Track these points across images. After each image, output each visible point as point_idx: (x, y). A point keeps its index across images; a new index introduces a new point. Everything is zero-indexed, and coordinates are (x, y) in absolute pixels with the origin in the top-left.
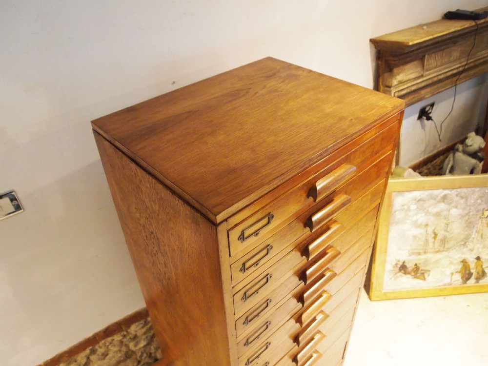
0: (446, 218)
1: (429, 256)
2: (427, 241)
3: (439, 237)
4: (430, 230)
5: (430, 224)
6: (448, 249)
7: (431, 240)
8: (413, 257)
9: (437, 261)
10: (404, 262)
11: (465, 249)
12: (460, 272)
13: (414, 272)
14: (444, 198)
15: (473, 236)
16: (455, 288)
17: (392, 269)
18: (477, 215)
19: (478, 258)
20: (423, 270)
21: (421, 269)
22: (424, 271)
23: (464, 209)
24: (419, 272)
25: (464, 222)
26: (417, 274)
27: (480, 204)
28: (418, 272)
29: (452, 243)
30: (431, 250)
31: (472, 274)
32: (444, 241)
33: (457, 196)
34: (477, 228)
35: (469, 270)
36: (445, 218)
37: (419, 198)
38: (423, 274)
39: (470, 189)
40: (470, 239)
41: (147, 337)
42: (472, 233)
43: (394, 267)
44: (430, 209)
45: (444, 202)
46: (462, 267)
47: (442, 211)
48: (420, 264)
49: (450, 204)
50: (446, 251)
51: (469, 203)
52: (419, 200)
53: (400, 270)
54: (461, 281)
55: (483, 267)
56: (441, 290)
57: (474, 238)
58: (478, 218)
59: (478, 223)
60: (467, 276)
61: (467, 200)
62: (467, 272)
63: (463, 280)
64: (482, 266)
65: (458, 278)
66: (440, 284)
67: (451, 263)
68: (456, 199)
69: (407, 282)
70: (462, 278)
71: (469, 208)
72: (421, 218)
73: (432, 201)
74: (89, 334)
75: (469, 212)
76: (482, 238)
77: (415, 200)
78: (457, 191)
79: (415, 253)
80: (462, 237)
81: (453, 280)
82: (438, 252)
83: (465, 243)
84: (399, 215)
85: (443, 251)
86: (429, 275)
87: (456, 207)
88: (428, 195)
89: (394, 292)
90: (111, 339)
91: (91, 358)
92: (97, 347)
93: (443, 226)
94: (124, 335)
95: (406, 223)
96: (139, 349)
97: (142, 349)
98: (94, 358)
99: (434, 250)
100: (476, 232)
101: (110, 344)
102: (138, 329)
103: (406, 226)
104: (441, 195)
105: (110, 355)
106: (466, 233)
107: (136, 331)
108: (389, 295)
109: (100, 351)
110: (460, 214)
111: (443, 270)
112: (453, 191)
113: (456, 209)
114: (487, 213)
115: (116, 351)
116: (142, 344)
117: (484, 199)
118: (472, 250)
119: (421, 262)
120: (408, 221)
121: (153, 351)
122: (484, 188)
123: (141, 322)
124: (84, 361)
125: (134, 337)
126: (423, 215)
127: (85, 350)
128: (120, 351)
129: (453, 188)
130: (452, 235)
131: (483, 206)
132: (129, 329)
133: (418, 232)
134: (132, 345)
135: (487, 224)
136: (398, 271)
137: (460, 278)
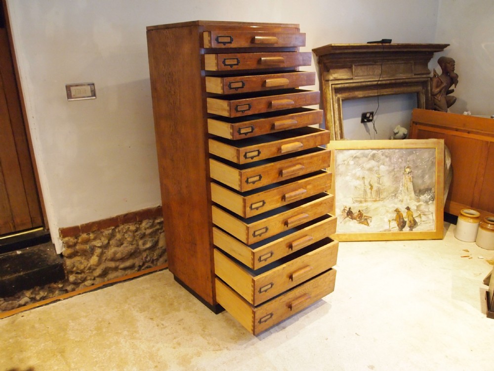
0: (377, 172)
1: (369, 204)
2: (365, 191)
3: (375, 188)
4: (367, 183)
5: (366, 177)
6: (383, 199)
7: (369, 191)
8: (356, 204)
9: (376, 209)
10: (350, 208)
11: (396, 200)
12: (395, 220)
13: (359, 218)
14: (373, 156)
15: (401, 189)
16: (394, 234)
17: (341, 214)
18: (400, 171)
19: (408, 209)
20: (366, 216)
21: (364, 215)
23: (390, 166)
24: (363, 218)
25: (391, 176)
26: (361, 219)
27: (401, 163)
28: (361, 218)
29: (385, 194)
31: (406, 222)
32: (379, 192)
33: (383, 155)
34: (402, 182)
35: (403, 219)
36: (377, 173)
37: (355, 156)
38: (366, 219)
39: (391, 150)
40: (399, 191)
41: (152, 240)
42: (400, 186)
44: (364, 165)
45: (373, 160)
46: (396, 216)
47: (373, 167)
48: (362, 210)
49: (378, 161)
50: (382, 201)
51: (392, 161)
53: (348, 215)
54: (397, 228)
55: (414, 217)
56: (382, 234)
57: (401, 191)
58: (402, 174)
59: (403, 179)
60: (402, 225)
61: (390, 159)
62: (402, 220)
63: (399, 228)
64: (412, 216)
65: (394, 224)
66: (381, 230)
67: (387, 212)
68: (382, 157)
69: (354, 227)
70: (398, 226)
71: (393, 165)
72: (359, 172)
73: (365, 159)
74: (114, 214)
75: (394, 169)
76: (408, 191)
77: (352, 157)
78: (382, 152)
79: (358, 201)
80: (392, 189)
81: (391, 228)
82: (375, 201)
83: (396, 194)
84: (341, 169)
85: (379, 200)
86: (371, 222)
87: (384, 164)
88: (361, 154)
89: (345, 235)
90: (128, 226)
91: (111, 242)
92: (117, 230)
93: (376, 179)
94: (137, 228)
95: (347, 175)
96: (145, 250)
97: (148, 251)
98: (112, 242)
99: (372, 200)
100: (402, 185)
101: (126, 232)
102: (147, 226)
103: (348, 178)
104: (371, 154)
105: (124, 245)
106: (394, 186)
107: (145, 229)
108: (341, 237)
109: (118, 236)
110: (387, 170)
111: (382, 217)
112: (380, 151)
113: (384, 166)
114: (408, 170)
115: (129, 241)
116: (148, 245)
117: (403, 159)
118: (402, 201)
119: (363, 209)
120: (349, 174)
121: (155, 258)
122: (402, 150)
123: (150, 221)
124: (106, 242)
125: (143, 236)
126: (360, 169)
127: (109, 227)
128: (132, 244)
129: (379, 149)
130: (384, 187)
131: (404, 164)
132: (141, 224)
133: (358, 183)
134: (141, 242)
135: (410, 179)
136: (346, 216)
137: (396, 225)
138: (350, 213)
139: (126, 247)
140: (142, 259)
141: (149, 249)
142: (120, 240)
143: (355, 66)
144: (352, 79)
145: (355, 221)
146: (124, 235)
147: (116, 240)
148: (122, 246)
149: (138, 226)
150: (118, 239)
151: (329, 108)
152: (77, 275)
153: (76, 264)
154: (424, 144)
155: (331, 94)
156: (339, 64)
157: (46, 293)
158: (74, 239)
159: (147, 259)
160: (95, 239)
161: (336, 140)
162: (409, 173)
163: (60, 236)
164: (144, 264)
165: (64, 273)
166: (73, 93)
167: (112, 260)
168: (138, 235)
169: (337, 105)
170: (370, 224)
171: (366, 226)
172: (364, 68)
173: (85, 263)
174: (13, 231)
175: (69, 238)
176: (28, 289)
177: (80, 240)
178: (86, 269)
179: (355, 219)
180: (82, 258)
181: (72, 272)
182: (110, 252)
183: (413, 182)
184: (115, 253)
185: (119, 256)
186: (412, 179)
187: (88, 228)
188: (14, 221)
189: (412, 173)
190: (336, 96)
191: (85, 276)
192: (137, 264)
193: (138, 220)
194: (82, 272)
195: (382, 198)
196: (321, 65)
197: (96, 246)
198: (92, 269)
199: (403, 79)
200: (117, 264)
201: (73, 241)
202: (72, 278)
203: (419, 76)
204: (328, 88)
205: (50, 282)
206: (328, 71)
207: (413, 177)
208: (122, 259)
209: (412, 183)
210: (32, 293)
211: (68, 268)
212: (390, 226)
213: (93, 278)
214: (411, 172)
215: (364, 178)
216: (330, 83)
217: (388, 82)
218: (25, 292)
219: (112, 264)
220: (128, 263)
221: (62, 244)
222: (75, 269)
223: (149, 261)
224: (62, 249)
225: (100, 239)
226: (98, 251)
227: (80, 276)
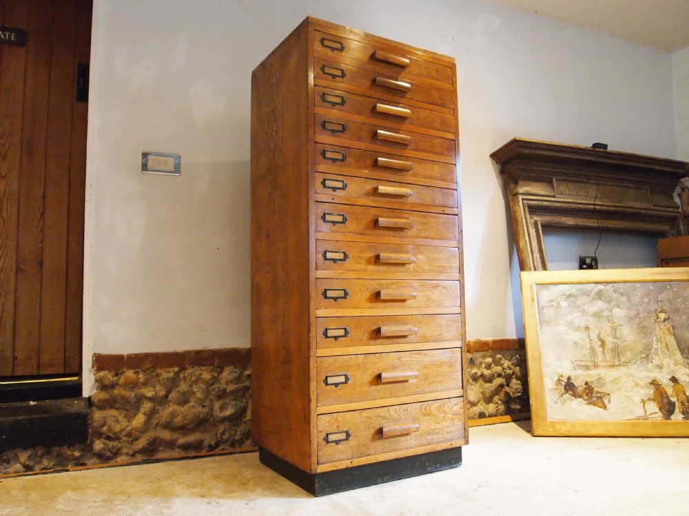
0: (609, 319)
1: (602, 372)
2: (592, 350)
3: (609, 345)
4: (594, 336)
5: (590, 326)
6: (626, 364)
7: (599, 350)
8: (580, 372)
9: (616, 380)
10: (569, 378)
11: (650, 365)
12: (654, 400)
13: (587, 395)
14: (600, 294)
15: (655, 347)
16: (654, 425)
17: (555, 387)
18: (650, 317)
19: (674, 380)
20: (600, 393)
21: (596, 389)
22: (602, 395)
23: (629, 309)
24: (594, 395)
25: (635, 326)
26: (591, 397)
27: (648, 304)
28: (591, 394)
29: (628, 355)
30: (602, 364)
31: (674, 403)
32: (617, 352)
33: (615, 291)
34: (656, 335)
35: (668, 397)
36: (609, 321)
37: (568, 293)
38: (600, 398)
39: (628, 284)
40: (653, 351)
41: (236, 405)
42: (652, 341)
43: (556, 384)
44: (586, 308)
45: (600, 299)
46: (655, 392)
47: (602, 311)
48: (591, 382)
49: (609, 302)
50: (624, 366)
51: (633, 302)
52: (569, 296)
53: (567, 390)
54: (660, 414)
56: (634, 425)
57: (657, 349)
58: (653, 322)
59: (656, 329)
60: (668, 409)
61: (629, 298)
62: (666, 401)
63: (663, 414)
65: (653, 407)
66: (630, 417)
67: (637, 385)
68: (615, 296)
69: (579, 410)
70: (660, 410)
71: (636, 308)
72: (578, 318)
73: (585, 298)
75: (638, 314)
76: (668, 350)
77: (564, 295)
78: (613, 287)
79: (582, 366)
80: (640, 347)
81: (648, 413)
82: (613, 366)
83: (647, 356)
84: (548, 313)
85: (619, 365)
86: (609, 402)
87: (619, 307)
88: (579, 290)
89: (564, 423)
90: (200, 372)
91: (170, 396)
92: (182, 376)
93: (609, 330)
94: (214, 377)
95: (559, 324)
96: (224, 419)
97: (227, 423)
98: (173, 396)
99: (606, 364)
100: (657, 340)
101: (196, 382)
102: (230, 377)
103: (560, 328)
104: (596, 290)
105: (190, 404)
106: (644, 341)
107: (227, 384)
108: (557, 427)
109: (183, 387)
110: (626, 316)
111: (628, 394)
112: (609, 286)
113: (619, 309)
114: (662, 316)
115: (199, 399)
116: (229, 412)
117: (651, 297)
118: (660, 367)
119: (592, 379)
120: (562, 322)
121: (238, 437)
122: (646, 284)
123: (236, 370)
124: (162, 393)
125: (222, 395)
126: (579, 314)
127: (170, 366)
128: (203, 406)
129: (607, 283)
130: (625, 344)
131: (653, 307)
132: (220, 373)
133: (579, 336)
134: (217, 405)
135: (669, 330)
136: (563, 390)
137: (657, 410)
138: (569, 387)
139: (193, 407)
140: (216, 435)
141: (230, 419)
142: (184, 394)
143: (557, 180)
144: (554, 197)
145: (581, 399)
146: (191, 386)
147: (179, 391)
148: (186, 406)
149: (216, 375)
150: (182, 391)
151: (521, 232)
152: (107, 441)
153: (109, 421)
154: (682, 273)
155: (522, 211)
156: (532, 175)
157: (52, 464)
158: (113, 377)
159: (224, 437)
160: (146, 384)
161: (535, 270)
162: (665, 320)
163: (93, 367)
164: (217, 445)
165: (87, 432)
166: (150, 163)
167: (167, 426)
168: (213, 390)
169: (534, 230)
170: (609, 406)
171: (602, 410)
172: (571, 186)
173: (123, 423)
174: (35, 372)
175: (107, 372)
176: (25, 448)
177: (122, 381)
178: (124, 433)
179: (580, 397)
180: (120, 414)
181: (99, 435)
182: (165, 412)
183: (674, 335)
184: (173, 415)
185: (178, 420)
186: (671, 329)
187: (136, 361)
188: (39, 358)
189: (670, 321)
190: (531, 218)
191: (120, 445)
192: (206, 443)
193: (216, 364)
194: (116, 437)
195: (624, 362)
196: (504, 176)
197: (145, 397)
198: (133, 437)
199: (636, 208)
200: (175, 436)
201: (111, 379)
202: (98, 445)
203: (661, 208)
204: (518, 205)
205: (62, 445)
206: (516, 183)
207: (673, 327)
208: (183, 429)
209: (673, 337)
210: (29, 458)
211: (95, 424)
212: (645, 411)
213: (131, 452)
214: (669, 318)
215: (587, 328)
216: (520, 197)
217: (613, 209)
218: (19, 454)
219: (167, 435)
220: (192, 438)
221: (93, 382)
222: (105, 428)
223: (227, 441)
224: (92, 391)
225: (154, 387)
226: (147, 406)
227: (111, 444)
